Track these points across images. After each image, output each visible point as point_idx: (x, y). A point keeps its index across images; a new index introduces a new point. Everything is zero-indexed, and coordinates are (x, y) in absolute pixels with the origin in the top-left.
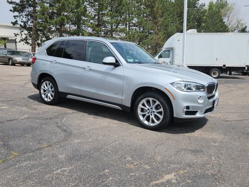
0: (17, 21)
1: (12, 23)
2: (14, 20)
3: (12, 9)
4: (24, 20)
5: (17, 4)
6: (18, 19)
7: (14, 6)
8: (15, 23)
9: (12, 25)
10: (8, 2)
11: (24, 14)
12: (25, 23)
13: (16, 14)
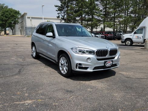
0: (59, 16)
1: (57, 17)
2: (58, 16)
3: (57, 10)
4: (63, 15)
5: (60, 7)
6: (60, 14)
7: (58, 8)
8: (58, 17)
9: (57, 18)
10: (55, 6)
11: (62, 12)
12: (63, 16)
13: (59, 12)
